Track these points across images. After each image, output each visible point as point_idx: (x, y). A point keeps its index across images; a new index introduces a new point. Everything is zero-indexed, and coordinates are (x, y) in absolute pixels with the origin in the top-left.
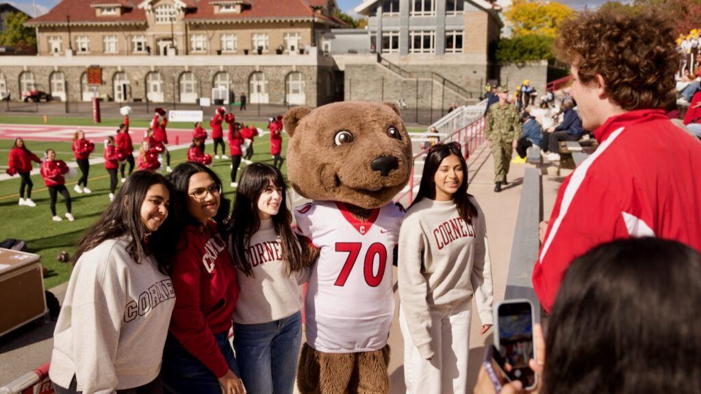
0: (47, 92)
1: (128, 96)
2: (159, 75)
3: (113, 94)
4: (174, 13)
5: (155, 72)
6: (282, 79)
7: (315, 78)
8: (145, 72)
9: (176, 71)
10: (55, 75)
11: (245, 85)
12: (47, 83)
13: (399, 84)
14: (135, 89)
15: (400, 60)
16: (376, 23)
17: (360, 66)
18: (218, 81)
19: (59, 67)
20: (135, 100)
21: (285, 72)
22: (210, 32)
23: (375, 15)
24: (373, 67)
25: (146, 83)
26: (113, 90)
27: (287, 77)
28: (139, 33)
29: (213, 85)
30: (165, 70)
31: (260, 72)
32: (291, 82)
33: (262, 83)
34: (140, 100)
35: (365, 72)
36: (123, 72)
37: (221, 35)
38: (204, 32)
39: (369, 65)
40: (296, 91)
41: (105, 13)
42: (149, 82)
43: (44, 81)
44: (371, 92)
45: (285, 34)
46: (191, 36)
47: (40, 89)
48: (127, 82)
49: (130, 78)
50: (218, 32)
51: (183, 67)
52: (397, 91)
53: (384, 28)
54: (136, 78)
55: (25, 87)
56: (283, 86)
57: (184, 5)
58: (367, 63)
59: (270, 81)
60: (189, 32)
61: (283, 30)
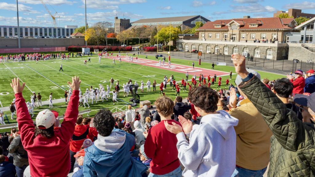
0: (198, 50)
1: (218, 52)
2: (227, 47)
3: (214, 52)
4: (237, 27)
5: (226, 46)
6: (265, 51)
7: (276, 51)
8: (223, 46)
9: (232, 46)
10: (200, 46)
11: (253, 52)
12: (198, 47)
13: (310, 54)
14: (220, 51)
15: (312, 45)
16: (304, 33)
17: (295, 47)
18: (245, 50)
19: (201, 43)
20: (220, 54)
21: (266, 48)
22: (247, 33)
23: (304, 30)
24: (300, 48)
25: (223, 49)
26: (215, 50)
27: (267, 50)
28: (226, 33)
29: (243, 51)
30: (229, 46)
31: (258, 48)
32: (268, 52)
33: (258, 51)
34: (221, 54)
35: (297, 50)
36: (217, 46)
37: (251, 34)
38: (245, 33)
39: (298, 47)
40: (270, 55)
41: (217, 27)
42: (224, 49)
43: (197, 47)
44: (299, 56)
45: (272, 34)
46: (241, 34)
47: (196, 49)
48: (218, 48)
49: (219, 47)
50: (250, 33)
51: (235, 45)
52: (309, 57)
53: (307, 34)
54: (221, 48)
55: (192, 48)
56: (265, 53)
57: (240, 25)
58: (298, 46)
59: (261, 51)
60: (241, 33)
61: (272, 33)
